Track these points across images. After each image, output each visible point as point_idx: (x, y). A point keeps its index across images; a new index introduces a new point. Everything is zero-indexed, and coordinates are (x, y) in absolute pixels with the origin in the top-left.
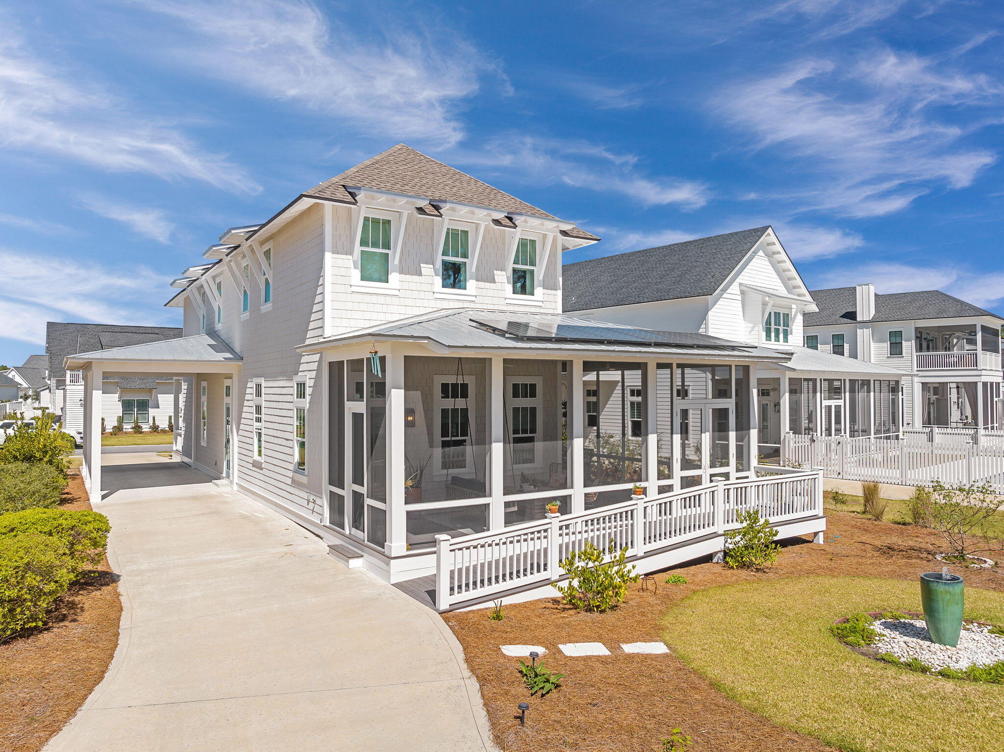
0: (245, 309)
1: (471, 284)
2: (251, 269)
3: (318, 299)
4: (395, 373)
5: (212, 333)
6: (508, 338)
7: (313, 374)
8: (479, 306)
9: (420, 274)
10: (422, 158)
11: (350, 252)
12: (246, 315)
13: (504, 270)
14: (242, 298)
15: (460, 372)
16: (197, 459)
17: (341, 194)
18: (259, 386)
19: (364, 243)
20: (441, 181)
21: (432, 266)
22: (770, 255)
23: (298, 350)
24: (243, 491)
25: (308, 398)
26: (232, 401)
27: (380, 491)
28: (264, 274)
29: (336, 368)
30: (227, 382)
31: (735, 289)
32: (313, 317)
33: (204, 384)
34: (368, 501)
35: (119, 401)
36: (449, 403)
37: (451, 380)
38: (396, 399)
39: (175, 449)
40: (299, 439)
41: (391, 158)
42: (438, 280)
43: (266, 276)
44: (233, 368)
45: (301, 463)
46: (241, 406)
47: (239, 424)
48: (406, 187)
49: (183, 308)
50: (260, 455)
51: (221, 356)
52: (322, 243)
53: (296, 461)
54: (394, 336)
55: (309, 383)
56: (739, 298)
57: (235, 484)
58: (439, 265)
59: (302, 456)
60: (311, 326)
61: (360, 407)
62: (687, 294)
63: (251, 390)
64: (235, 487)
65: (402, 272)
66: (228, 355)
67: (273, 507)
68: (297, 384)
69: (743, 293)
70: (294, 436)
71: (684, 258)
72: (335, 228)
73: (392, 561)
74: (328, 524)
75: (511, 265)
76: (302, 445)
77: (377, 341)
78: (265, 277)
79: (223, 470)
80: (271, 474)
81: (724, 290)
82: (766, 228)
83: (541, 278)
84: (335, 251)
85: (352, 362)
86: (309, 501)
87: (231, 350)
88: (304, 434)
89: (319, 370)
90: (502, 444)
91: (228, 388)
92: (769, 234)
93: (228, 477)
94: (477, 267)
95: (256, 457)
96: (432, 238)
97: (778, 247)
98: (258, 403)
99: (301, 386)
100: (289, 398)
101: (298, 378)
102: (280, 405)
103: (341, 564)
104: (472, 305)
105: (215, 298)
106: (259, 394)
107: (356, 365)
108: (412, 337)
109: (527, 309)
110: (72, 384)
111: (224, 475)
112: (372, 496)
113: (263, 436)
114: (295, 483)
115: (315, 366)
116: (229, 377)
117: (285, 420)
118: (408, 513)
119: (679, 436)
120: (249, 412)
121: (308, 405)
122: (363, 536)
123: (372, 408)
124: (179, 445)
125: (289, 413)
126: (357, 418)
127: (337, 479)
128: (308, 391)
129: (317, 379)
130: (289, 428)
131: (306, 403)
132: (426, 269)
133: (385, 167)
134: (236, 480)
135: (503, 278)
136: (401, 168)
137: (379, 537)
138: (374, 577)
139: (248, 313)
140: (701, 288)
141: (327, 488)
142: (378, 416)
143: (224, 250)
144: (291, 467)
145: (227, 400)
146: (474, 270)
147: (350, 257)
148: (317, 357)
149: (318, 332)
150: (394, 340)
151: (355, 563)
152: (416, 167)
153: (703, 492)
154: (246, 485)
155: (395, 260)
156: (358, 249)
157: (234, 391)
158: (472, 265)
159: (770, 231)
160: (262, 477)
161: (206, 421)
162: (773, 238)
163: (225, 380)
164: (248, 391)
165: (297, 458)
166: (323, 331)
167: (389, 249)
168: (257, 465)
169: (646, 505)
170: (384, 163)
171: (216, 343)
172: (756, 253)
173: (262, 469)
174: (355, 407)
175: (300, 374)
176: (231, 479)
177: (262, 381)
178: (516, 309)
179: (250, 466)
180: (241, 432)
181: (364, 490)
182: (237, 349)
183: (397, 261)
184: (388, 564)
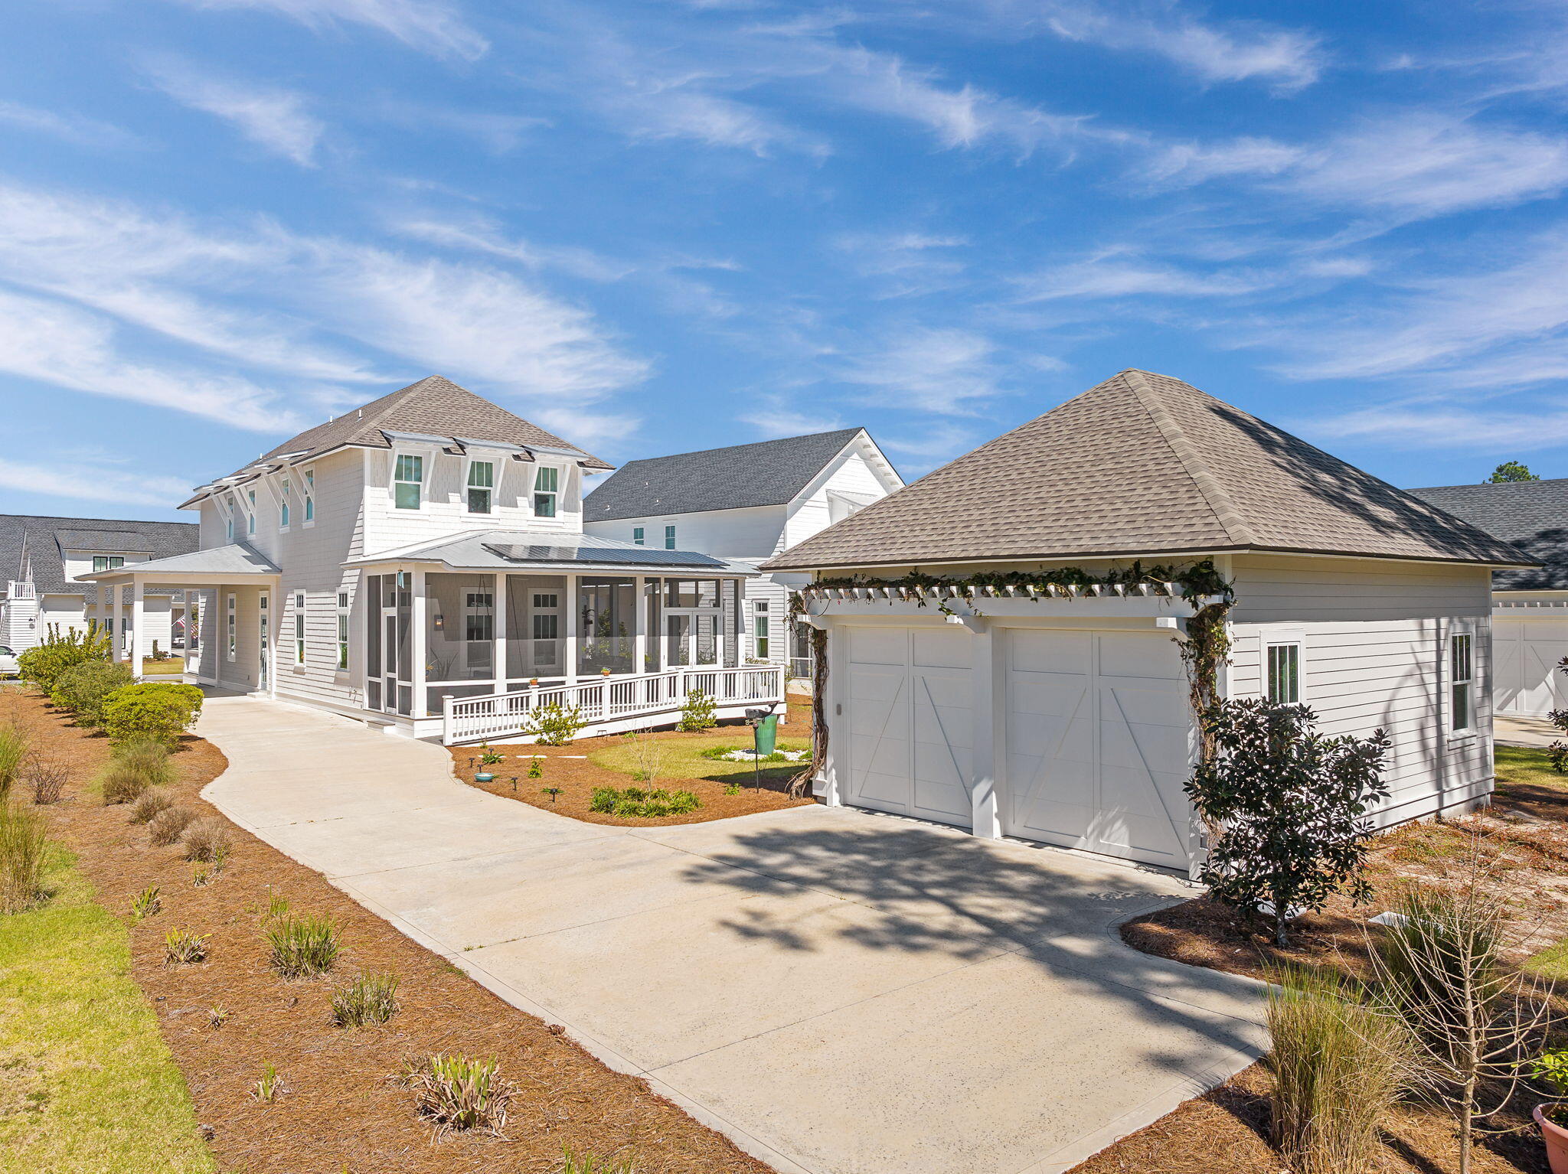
0: (284, 522)
1: (495, 509)
2: (291, 485)
3: (359, 523)
4: (418, 584)
5: (244, 544)
6: (505, 560)
7: (355, 586)
8: (503, 528)
9: (448, 502)
10: (456, 390)
11: (386, 485)
12: (286, 529)
13: (526, 496)
14: (281, 511)
15: (482, 585)
16: (222, 677)
17: (378, 439)
18: (300, 598)
19: (398, 476)
20: (470, 416)
21: (459, 494)
22: (867, 459)
23: (342, 567)
24: (282, 698)
25: (350, 606)
26: (271, 612)
27: (407, 675)
28: (306, 493)
29: (373, 581)
30: (263, 594)
31: (821, 495)
32: (354, 538)
33: (231, 596)
34: (399, 683)
35: (85, 620)
36: (473, 611)
37: (475, 591)
38: (419, 606)
39: (186, 671)
40: (342, 642)
41: (426, 394)
42: (466, 506)
43: (309, 495)
44: (271, 580)
45: (344, 664)
46: (280, 617)
47: (277, 634)
48: (437, 426)
49: (199, 512)
50: (301, 661)
51: (260, 568)
52: (362, 477)
53: (338, 661)
54: (416, 559)
55: (351, 594)
56: (826, 505)
57: (273, 693)
58: (465, 493)
59: (344, 655)
60: (353, 545)
61: (393, 612)
62: (765, 502)
63: (291, 601)
64: (274, 696)
65: (432, 500)
66: (266, 567)
67: (317, 706)
68: (340, 595)
69: (830, 500)
70: (337, 641)
71: (776, 460)
72: (373, 465)
73: (415, 722)
74: (367, 708)
75: (532, 492)
76: (344, 645)
77: (403, 563)
78: (307, 495)
79: (258, 683)
80: (313, 677)
81: (807, 498)
82: (859, 430)
83: (562, 502)
84: (374, 485)
85: (386, 577)
86: (350, 693)
87: (269, 562)
88: (346, 637)
89: (359, 582)
90: (505, 640)
91: (264, 601)
92: (862, 436)
93: (264, 688)
94: (501, 493)
95: (297, 663)
96: (459, 470)
97: (874, 450)
98: (300, 613)
99: (343, 598)
100: (332, 607)
101: (341, 589)
102: (323, 614)
103: (377, 732)
104: (496, 527)
105: (246, 505)
106: (301, 604)
107: (391, 579)
108: (429, 559)
109: (548, 530)
110: (18, 598)
111: (259, 687)
112: (402, 678)
113: (305, 643)
114: (338, 681)
115: (356, 579)
116: (266, 588)
117: (328, 627)
118: (428, 688)
119: (666, 637)
120: (289, 623)
121: (350, 612)
122: (396, 711)
123: (402, 614)
124: (195, 664)
125: (333, 620)
126: (391, 620)
127: (374, 671)
128: (350, 600)
129: (358, 590)
130: (332, 634)
131: (347, 611)
132: (454, 497)
133: (419, 405)
134: (275, 689)
135: (526, 504)
136: (434, 405)
137: (406, 709)
138: (405, 737)
139: (288, 528)
140: (779, 496)
141: (367, 679)
142: (406, 620)
143: (266, 468)
144: (334, 667)
145: (263, 612)
146: (497, 496)
147: (386, 489)
148: (358, 572)
149: (359, 551)
150: (416, 562)
151: (388, 730)
152: (449, 402)
153: (661, 677)
154: (286, 692)
155: (426, 489)
156: (393, 482)
157: (272, 603)
158: (495, 492)
159: (863, 432)
160: (304, 682)
161: (234, 635)
162: (867, 440)
163: (260, 592)
164: (288, 602)
165: (339, 659)
166: (363, 550)
167: (421, 481)
168: (299, 672)
169: (612, 684)
170: (419, 400)
171: (249, 554)
172: (848, 457)
173: (304, 674)
174: (388, 612)
175: (342, 586)
176: (268, 689)
177: (304, 592)
178: (537, 529)
179: (291, 673)
180: (279, 643)
181: (396, 675)
182: (275, 561)
183: (427, 491)
184: (412, 725)
